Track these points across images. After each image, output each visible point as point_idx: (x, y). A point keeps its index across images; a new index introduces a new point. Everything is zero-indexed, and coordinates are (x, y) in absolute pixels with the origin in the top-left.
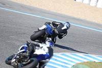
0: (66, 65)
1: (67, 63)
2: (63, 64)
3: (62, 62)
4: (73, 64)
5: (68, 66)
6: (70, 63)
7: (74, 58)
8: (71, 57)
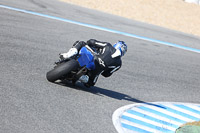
0: (165, 126)
1: (166, 123)
2: (160, 125)
3: (156, 120)
4: (179, 124)
5: (169, 127)
6: (172, 122)
7: (181, 113)
8: (175, 111)
